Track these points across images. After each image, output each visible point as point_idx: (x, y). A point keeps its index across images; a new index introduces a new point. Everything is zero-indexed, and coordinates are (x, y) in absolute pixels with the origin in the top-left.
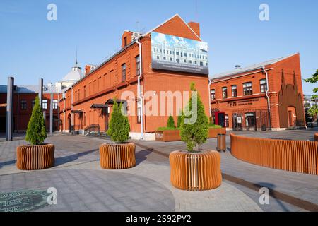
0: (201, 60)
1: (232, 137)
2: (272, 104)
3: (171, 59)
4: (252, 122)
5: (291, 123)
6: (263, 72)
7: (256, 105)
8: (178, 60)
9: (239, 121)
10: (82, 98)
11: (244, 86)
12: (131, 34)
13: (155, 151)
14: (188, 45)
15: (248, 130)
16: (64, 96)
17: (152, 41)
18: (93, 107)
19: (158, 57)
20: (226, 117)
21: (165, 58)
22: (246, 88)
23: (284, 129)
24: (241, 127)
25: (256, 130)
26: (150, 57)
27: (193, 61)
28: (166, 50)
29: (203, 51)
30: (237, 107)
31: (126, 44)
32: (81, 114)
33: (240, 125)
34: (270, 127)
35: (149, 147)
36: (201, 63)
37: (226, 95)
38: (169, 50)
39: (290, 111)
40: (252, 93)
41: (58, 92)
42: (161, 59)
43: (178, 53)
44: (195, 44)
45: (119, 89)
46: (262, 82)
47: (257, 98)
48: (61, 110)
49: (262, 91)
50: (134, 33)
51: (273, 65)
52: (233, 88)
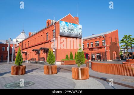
0: (79, 32)
1: (92, 63)
2: (107, 50)
3: (67, 32)
4: (99, 57)
5: (114, 58)
6: (103, 37)
7: (100, 51)
8: (70, 32)
9: (94, 57)
10: (27, 46)
11: (96, 43)
12: (50, 21)
13: (62, 69)
14: (74, 26)
15: (97, 61)
16: (18, 45)
17: (60, 24)
18: (33, 50)
19: (62, 31)
20: (89, 55)
21: (65, 31)
22: (97, 43)
23: (112, 60)
24: (95, 60)
25: (101, 61)
26: (59, 30)
27: (76, 33)
28: (65, 28)
29: (80, 28)
30: (93, 51)
31: (48, 25)
32: (26, 53)
33: (94, 58)
34: (106, 60)
35: (59, 67)
36: (79, 34)
37: (89, 46)
38: (67, 28)
39: (114, 53)
40: (99, 46)
41: (15, 43)
42: (63, 31)
43: (70, 29)
44: (77, 26)
45: (45, 43)
46: (103, 41)
47: (101, 48)
48: (16, 51)
49: (103, 45)
50: (52, 20)
51: (107, 35)
52: (91, 43)
